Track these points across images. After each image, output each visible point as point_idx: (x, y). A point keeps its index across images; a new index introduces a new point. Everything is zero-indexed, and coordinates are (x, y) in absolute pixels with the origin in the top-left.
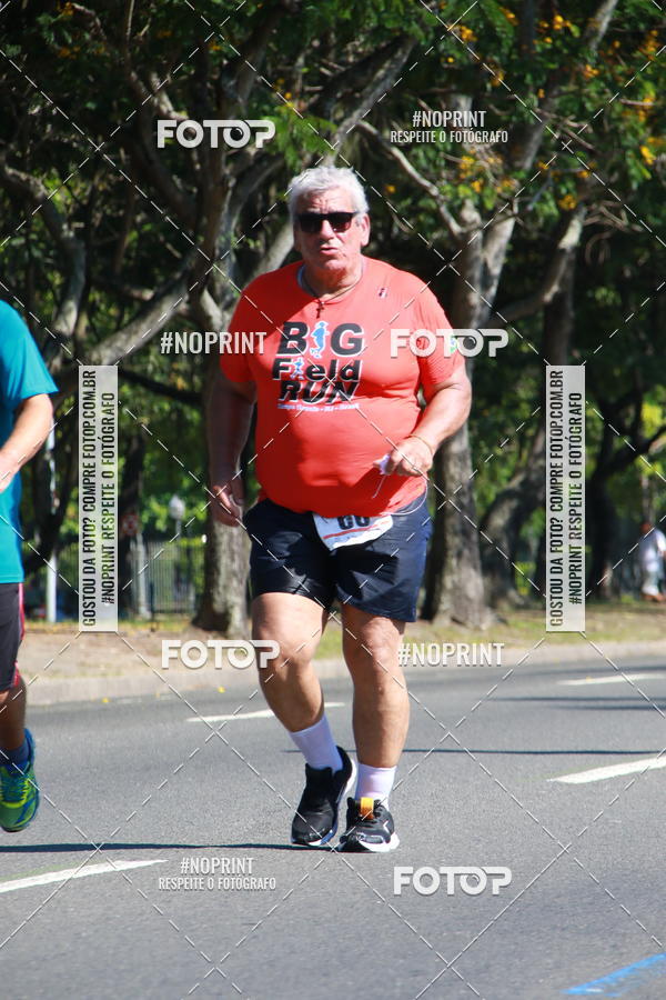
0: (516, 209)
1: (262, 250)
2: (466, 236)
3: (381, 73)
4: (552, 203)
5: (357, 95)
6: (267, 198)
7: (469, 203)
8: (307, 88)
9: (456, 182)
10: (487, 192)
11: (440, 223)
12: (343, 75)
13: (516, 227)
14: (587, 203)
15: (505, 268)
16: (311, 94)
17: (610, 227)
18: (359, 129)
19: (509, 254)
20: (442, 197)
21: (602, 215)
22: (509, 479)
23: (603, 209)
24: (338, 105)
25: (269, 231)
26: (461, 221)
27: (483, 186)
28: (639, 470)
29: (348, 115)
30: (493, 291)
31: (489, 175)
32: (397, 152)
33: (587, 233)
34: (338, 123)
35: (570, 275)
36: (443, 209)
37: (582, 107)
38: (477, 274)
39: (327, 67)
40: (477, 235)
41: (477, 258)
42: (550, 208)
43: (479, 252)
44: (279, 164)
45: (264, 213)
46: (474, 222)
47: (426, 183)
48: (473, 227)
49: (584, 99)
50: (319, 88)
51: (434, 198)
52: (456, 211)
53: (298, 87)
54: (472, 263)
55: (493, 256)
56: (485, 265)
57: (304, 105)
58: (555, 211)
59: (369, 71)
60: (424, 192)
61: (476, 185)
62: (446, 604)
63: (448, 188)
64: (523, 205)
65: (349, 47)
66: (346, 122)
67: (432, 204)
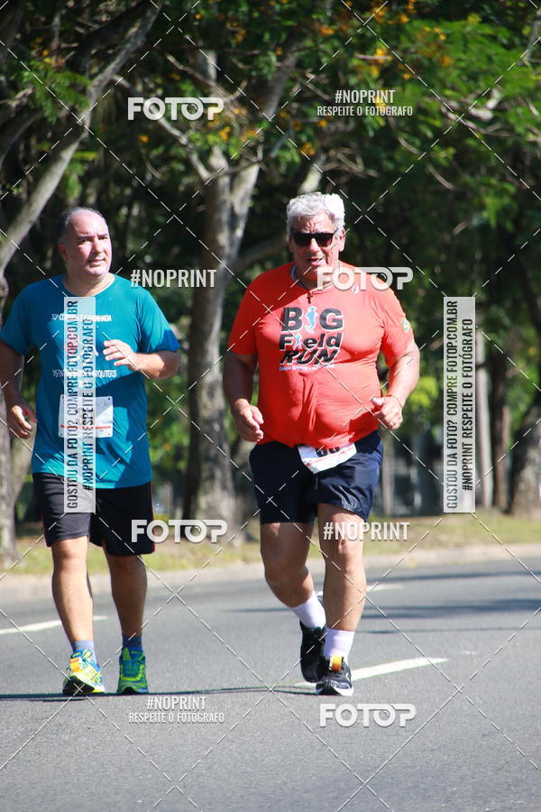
0: (260, 155)
1: (24, 196)
2: (214, 182)
3: (133, 30)
4: (294, 151)
5: (110, 52)
6: (28, 148)
7: (217, 151)
8: (64, 45)
9: (204, 131)
10: (233, 141)
11: (190, 169)
12: (97, 32)
13: (261, 172)
14: (326, 150)
15: (251, 211)
16: (68, 50)
17: (347, 173)
18: (111, 83)
19: (254, 197)
20: (192, 145)
21: (339, 161)
23: (340, 156)
24: (92, 61)
25: (31, 179)
26: (209, 168)
27: (230, 135)
29: (101, 70)
30: (239, 233)
31: (235, 125)
33: (326, 177)
34: (92, 77)
36: (195, 158)
37: (318, 61)
38: (225, 217)
39: (81, 25)
40: (225, 181)
41: (225, 202)
42: (292, 155)
43: (226, 196)
44: (37, 116)
45: (26, 161)
46: (221, 169)
47: (176, 132)
48: (221, 173)
49: (321, 54)
50: (75, 45)
51: (184, 146)
52: (205, 156)
53: (54, 44)
54: (220, 206)
55: (240, 199)
56: (232, 209)
57: (62, 61)
58: (297, 159)
59: (121, 29)
60: (175, 140)
61: (223, 134)
63: (198, 136)
64: (266, 152)
65: (102, 6)
66: (100, 77)
67: (182, 152)
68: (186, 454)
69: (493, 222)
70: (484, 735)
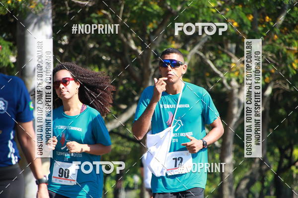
9: (230, 72)
10: (240, 77)
11: (223, 86)
14: (274, 80)
17: (282, 89)
18: (196, 54)
20: (224, 77)
21: (280, 85)
23: (280, 83)
24: (189, 46)
26: (231, 86)
27: (239, 74)
28: (292, 171)
32: (209, 62)
33: (274, 91)
34: (189, 51)
36: (225, 82)
37: (273, 49)
38: (236, 103)
40: (236, 91)
41: (236, 98)
43: (236, 95)
46: (235, 86)
47: (219, 72)
48: (235, 88)
51: (221, 77)
52: (229, 82)
54: (234, 99)
56: (239, 100)
58: (263, 83)
60: (218, 76)
61: (236, 74)
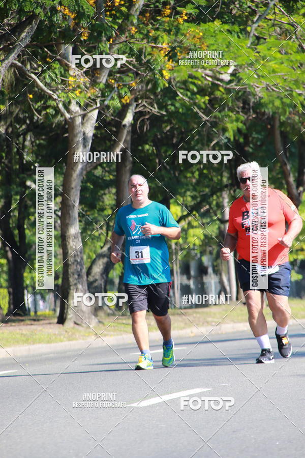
2: (73, 119)
3: (23, 35)
4: (118, 101)
5: (11, 47)
7: (73, 102)
13: (99, 113)
14: (136, 100)
15: (94, 135)
19: (96, 128)
20: (59, 99)
22: (102, 248)
23: (144, 103)
27: (81, 93)
32: (34, 76)
33: (137, 115)
35: (129, 138)
36: (61, 106)
37: (131, 49)
42: (117, 103)
46: (77, 112)
48: (77, 115)
49: (132, 44)
54: (77, 134)
58: (119, 105)
62: (70, 315)
66: (6, 62)
67: (54, 103)
68: (61, 276)
69: (232, 139)
70: (234, 432)
